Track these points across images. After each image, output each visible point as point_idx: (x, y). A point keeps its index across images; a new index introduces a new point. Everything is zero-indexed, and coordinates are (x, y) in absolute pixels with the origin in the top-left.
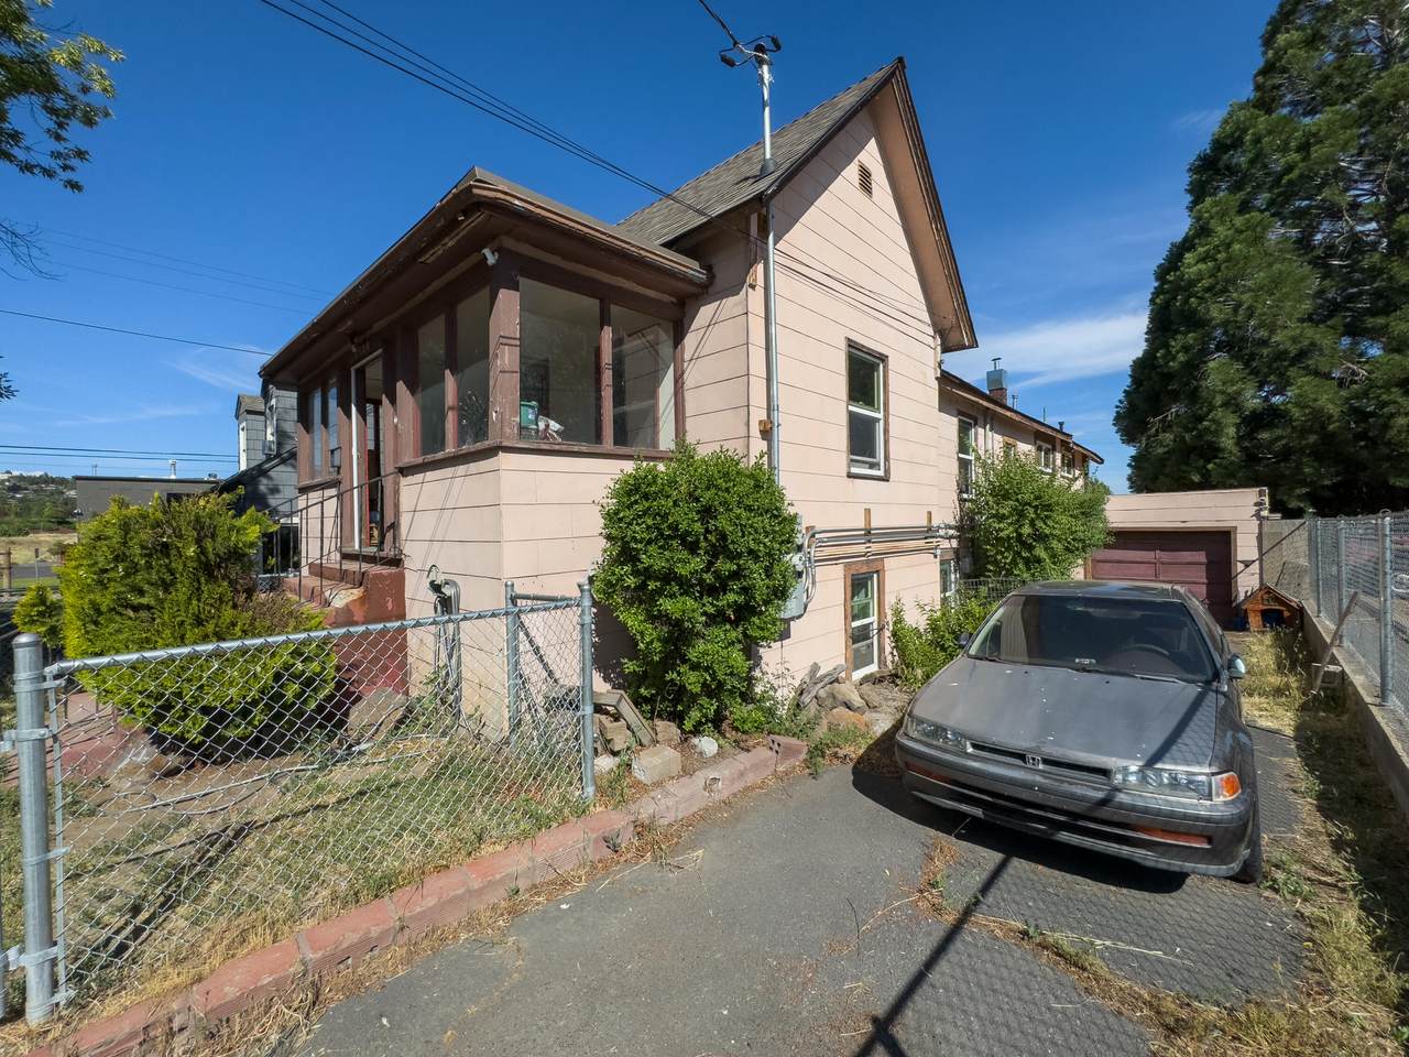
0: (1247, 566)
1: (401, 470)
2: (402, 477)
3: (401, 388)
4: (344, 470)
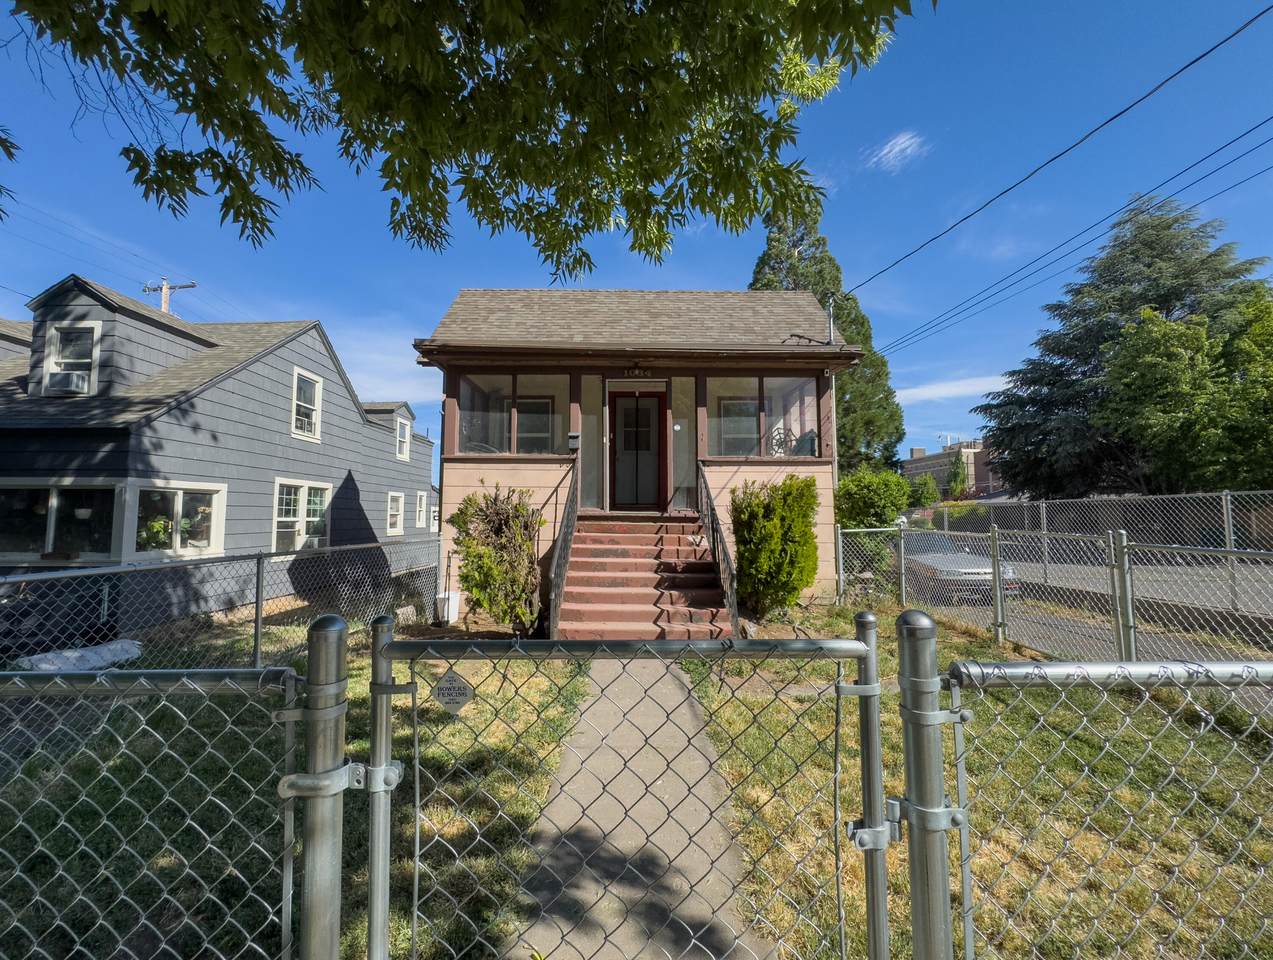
1: (703, 462)
2: (704, 466)
3: (702, 411)
4: (579, 451)
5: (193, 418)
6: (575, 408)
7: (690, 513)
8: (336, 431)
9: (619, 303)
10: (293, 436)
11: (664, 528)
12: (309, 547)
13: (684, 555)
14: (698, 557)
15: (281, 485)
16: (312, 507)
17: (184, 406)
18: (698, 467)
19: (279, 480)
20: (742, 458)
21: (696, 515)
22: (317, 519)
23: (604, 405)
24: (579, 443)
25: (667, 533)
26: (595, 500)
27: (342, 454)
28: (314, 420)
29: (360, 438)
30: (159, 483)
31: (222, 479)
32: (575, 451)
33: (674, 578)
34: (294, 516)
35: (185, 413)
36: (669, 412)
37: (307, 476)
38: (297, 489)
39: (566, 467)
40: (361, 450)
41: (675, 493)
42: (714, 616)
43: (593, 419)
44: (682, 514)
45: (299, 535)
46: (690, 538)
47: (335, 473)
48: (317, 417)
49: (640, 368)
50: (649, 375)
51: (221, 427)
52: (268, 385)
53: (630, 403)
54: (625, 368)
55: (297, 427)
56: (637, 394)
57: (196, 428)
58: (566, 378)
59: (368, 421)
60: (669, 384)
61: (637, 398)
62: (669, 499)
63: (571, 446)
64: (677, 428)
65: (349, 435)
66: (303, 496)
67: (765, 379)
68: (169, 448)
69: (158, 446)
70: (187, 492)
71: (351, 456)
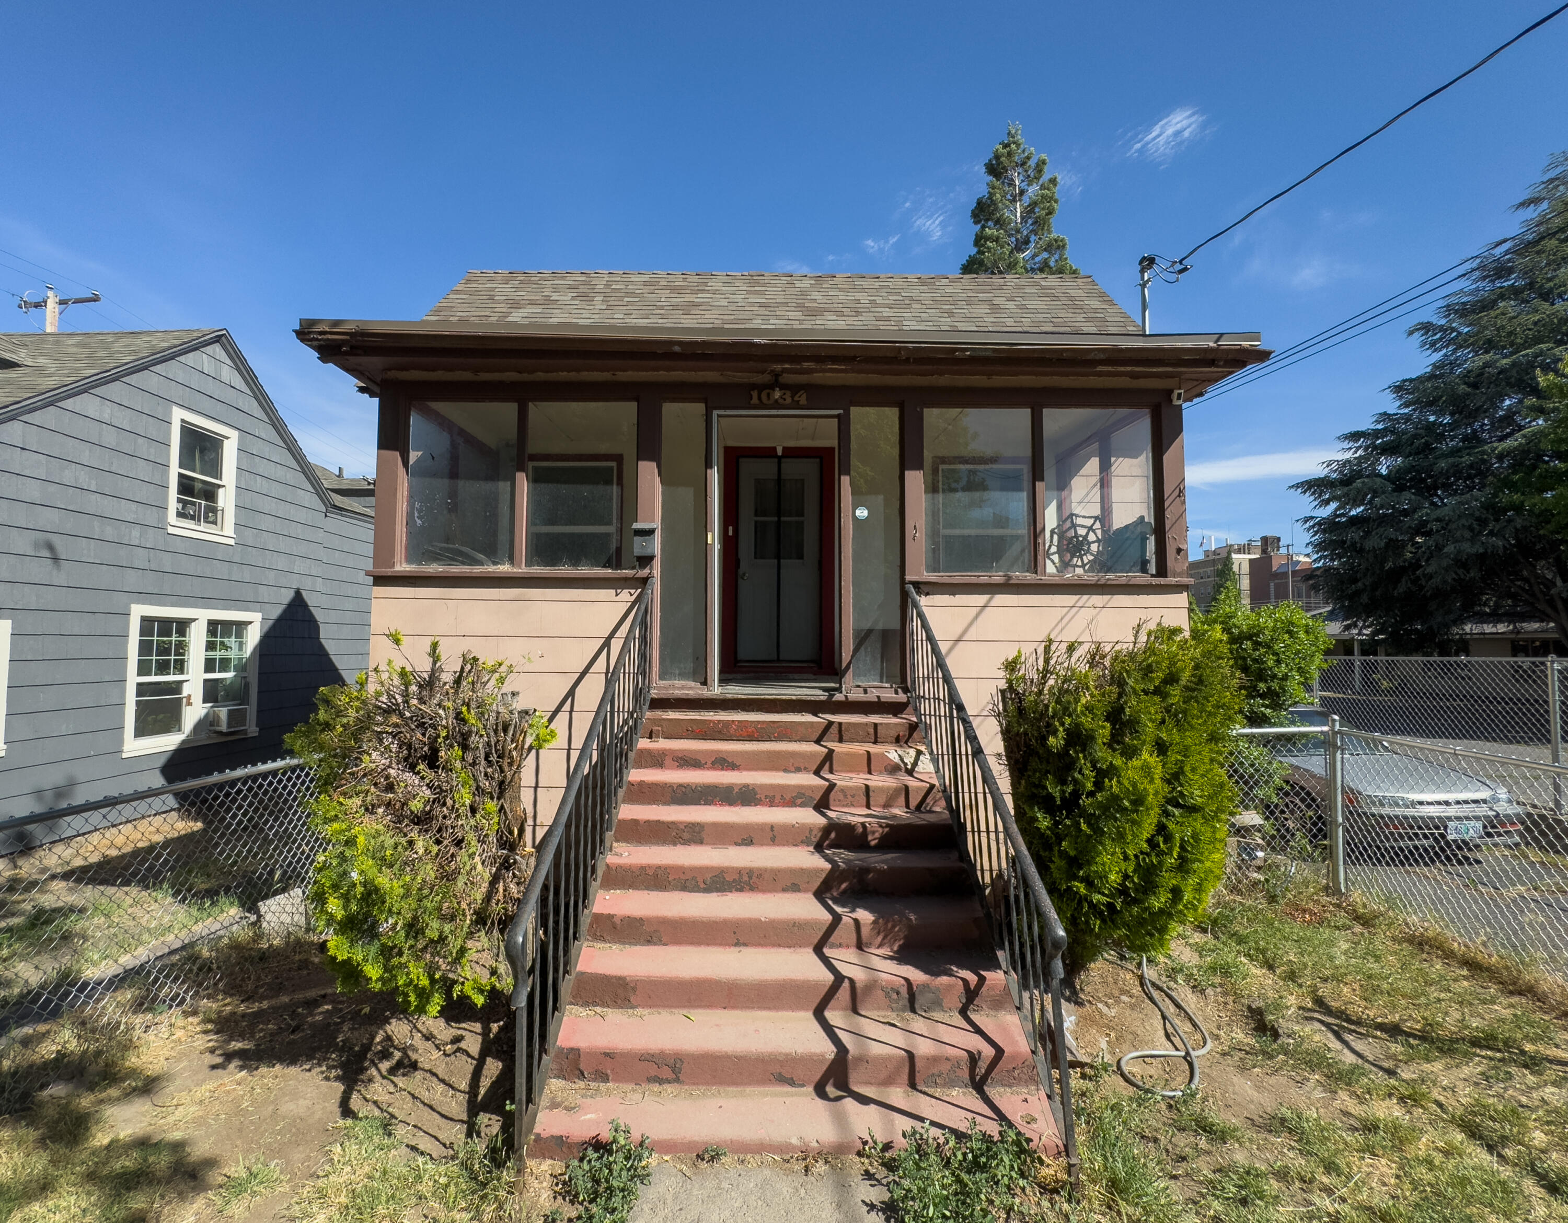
1: (917, 585)
2: (919, 593)
3: (915, 480)
4: (657, 563)
6: (648, 472)
7: (889, 694)
8: (266, 523)
9: (749, 292)
10: (171, 530)
11: (833, 729)
12: (212, 724)
13: (882, 800)
14: (913, 803)
15: (144, 619)
16: (218, 654)
18: (905, 595)
19: (139, 611)
20: (997, 578)
21: (902, 697)
22: (229, 675)
23: (708, 465)
24: (656, 545)
25: (841, 740)
26: (690, 666)
27: (281, 563)
28: (221, 503)
29: (320, 536)
32: (646, 561)
33: (865, 870)
34: (182, 672)
36: (845, 480)
37: (205, 601)
38: (183, 625)
39: (627, 596)
40: (323, 554)
41: (856, 650)
42: (971, 995)
43: (687, 494)
44: (872, 696)
45: (189, 704)
46: (893, 754)
47: (265, 594)
48: (226, 499)
49: (784, 387)
50: (803, 400)
52: (110, 438)
53: (766, 469)
54: (754, 386)
55: (180, 515)
56: (780, 452)
58: (631, 408)
59: (335, 507)
60: (844, 423)
61: (779, 458)
62: (844, 665)
63: (637, 551)
64: (862, 513)
65: (298, 531)
66: (197, 638)
67: (1046, 411)
71: (300, 566)
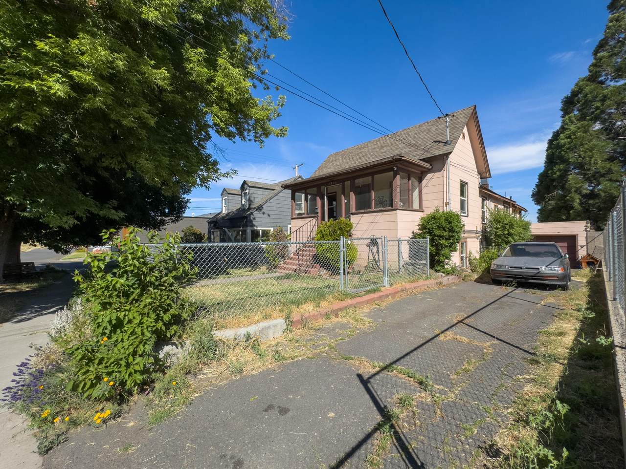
0: (582, 247)
1: (352, 214)
3: (351, 194)
5: (263, 211)
6: (318, 199)
17: (260, 208)
30: (255, 228)
31: (271, 227)
32: (318, 213)
35: (261, 210)
36: (342, 196)
50: (336, 183)
51: (270, 213)
57: (264, 213)
63: (316, 212)
64: (346, 201)
68: (257, 219)
69: (254, 219)
70: (262, 230)
